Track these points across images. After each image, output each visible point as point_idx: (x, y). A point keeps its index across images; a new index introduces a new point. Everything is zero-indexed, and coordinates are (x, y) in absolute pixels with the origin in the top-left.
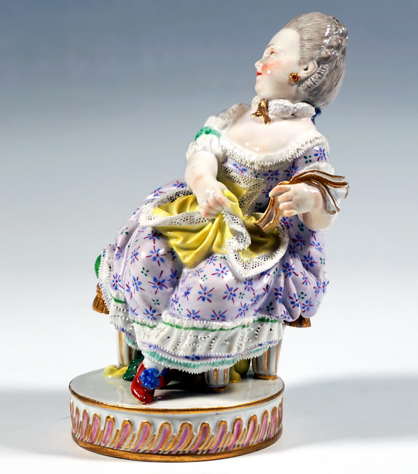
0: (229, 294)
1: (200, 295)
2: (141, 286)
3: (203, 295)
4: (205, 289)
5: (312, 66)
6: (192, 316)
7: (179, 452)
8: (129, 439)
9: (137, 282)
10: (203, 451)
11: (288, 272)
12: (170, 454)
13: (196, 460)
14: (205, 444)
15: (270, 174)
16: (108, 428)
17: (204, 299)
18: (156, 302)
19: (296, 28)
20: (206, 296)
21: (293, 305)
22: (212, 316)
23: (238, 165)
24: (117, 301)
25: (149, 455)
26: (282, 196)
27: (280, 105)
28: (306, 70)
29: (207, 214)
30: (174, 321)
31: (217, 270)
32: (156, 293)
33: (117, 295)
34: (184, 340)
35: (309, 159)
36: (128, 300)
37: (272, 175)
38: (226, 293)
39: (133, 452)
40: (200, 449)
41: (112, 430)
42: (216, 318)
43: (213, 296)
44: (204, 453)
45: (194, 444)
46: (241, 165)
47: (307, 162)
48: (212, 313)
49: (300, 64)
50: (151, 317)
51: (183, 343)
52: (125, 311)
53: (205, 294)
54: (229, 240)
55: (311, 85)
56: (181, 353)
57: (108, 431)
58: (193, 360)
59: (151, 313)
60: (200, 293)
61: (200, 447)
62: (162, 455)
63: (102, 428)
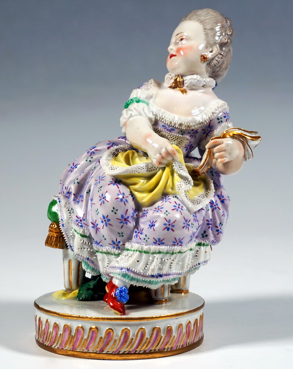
0: (186, 225)
1: (165, 226)
2: (110, 222)
3: (168, 226)
4: (169, 221)
5: (216, 49)
6: (158, 243)
7: (151, 350)
8: (111, 343)
9: (106, 219)
10: (168, 349)
11: (214, 207)
12: (145, 353)
13: (164, 356)
14: (169, 343)
15: (192, 132)
16: (92, 337)
17: (168, 229)
18: (121, 235)
19: (198, 20)
20: (170, 227)
21: (217, 233)
22: (174, 242)
23: (167, 126)
24: (83, 236)
25: (127, 355)
26: (216, 148)
27: (194, 79)
28: (211, 52)
29: (160, 163)
30: (142, 248)
31: (174, 206)
32: (122, 227)
33: (84, 231)
34: (151, 263)
35: (220, 120)
36: (93, 235)
37: (193, 133)
38: (184, 223)
39: (114, 354)
40: (166, 347)
41: (96, 338)
42: (176, 244)
43: (176, 227)
44: (169, 350)
45: (162, 344)
46: (169, 126)
47: (219, 123)
48: (174, 240)
49: (206, 47)
50: (116, 246)
51: (151, 265)
52: (90, 244)
53: (169, 225)
54: (179, 183)
55: (217, 63)
56: (149, 273)
57: (91, 339)
58: (157, 277)
59: (117, 244)
60: (165, 224)
61: (166, 345)
62: (139, 354)
63: (85, 337)
